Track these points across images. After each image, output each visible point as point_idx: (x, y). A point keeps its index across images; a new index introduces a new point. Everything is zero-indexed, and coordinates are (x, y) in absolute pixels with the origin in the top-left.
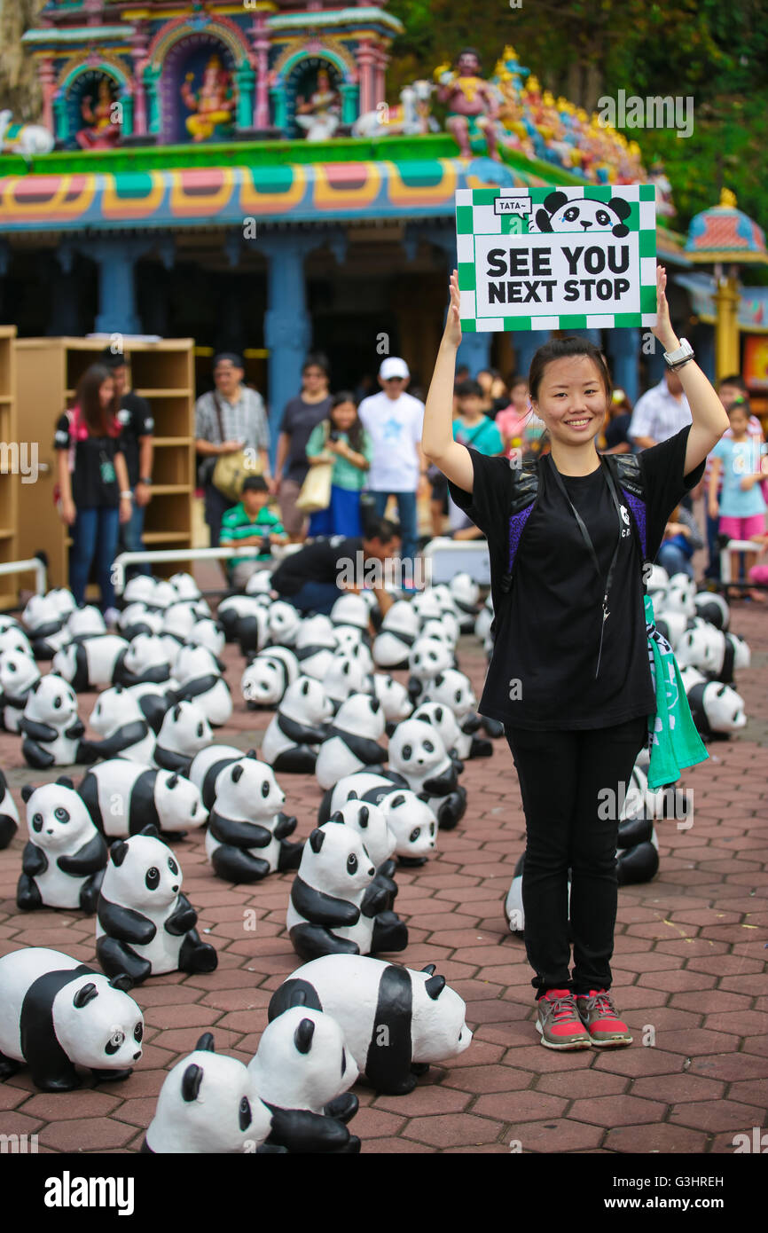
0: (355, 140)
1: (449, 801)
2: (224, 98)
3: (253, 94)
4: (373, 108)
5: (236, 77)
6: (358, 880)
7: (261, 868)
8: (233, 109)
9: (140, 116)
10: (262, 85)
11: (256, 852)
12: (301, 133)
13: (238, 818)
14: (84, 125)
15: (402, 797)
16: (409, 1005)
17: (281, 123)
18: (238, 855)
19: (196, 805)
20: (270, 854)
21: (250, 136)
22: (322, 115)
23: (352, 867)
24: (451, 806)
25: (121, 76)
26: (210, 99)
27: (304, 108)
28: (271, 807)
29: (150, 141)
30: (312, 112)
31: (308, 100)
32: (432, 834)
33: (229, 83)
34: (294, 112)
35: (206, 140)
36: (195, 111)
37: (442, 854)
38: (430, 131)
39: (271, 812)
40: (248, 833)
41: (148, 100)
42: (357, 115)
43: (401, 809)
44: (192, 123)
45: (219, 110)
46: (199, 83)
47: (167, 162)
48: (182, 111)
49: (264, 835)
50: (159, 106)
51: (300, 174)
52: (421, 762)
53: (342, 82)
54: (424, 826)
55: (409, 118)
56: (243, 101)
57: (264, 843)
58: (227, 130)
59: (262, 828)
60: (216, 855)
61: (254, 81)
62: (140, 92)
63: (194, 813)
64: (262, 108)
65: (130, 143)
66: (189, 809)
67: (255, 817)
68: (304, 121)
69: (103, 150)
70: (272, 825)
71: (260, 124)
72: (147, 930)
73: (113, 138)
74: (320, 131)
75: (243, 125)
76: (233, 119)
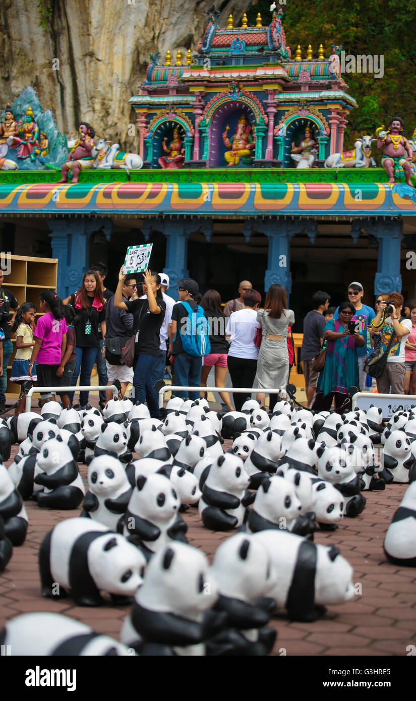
0: (326, 169)
1: (354, 499)
2: (247, 141)
3: (265, 139)
4: (337, 151)
5: (255, 128)
6: (292, 513)
7: (232, 522)
8: (253, 147)
9: (196, 149)
10: (270, 134)
11: (230, 512)
12: (293, 164)
13: (220, 489)
14: (163, 154)
15: (324, 484)
16: (315, 563)
17: (281, 158)
18: (218, 512)
19: (195, 488)
20: (239, 513)
21: (262, 164)
22: (306, 154)
23: (288, 504)
24: (354, 502)
25: (186, 126)
26: (239, 142)
27: (295, 149)
28: (241, 484)
29: (202, 165)
30: (300, 152)
31: (298, 145)
32: (342, 510)
33: (251, 132)
34: (289, 151)
35: (235, 165)
36: (230, 149)
37: (347, 527)
38: (371, 166)
39: (240, 487)
40: (225, 499)
41: (202, 140)
42: (327, 155)
43: (322, 492)
44: (227, 155)
45: (245, 148)
46: (233, 132)
47: (211, 178)
48: (222, 148)
49: (235, 501)
50: (207, 144)
51: (291, 188)
52: (338, 472)
53: (319, 134)
54: (336, 503)
55: (358, 158)
56: (259, 144)
57: (236, 506)
58: (248, 160)
59: (234, 497)
60: (205, 513)
61: (266, 131)
62: (197, 135)
63: (194, 493)
64: (270, 147)
65: (189, 165)
66: (190, 490)
67: (231, 489)
68: (295, 157)
69: (173, 169)
70: (242, 496)
71: (268, 157)
72: (156, 532)
73: (180, 162)
74: (304, 164)
75: (258, 157)
76: (253, 154)
